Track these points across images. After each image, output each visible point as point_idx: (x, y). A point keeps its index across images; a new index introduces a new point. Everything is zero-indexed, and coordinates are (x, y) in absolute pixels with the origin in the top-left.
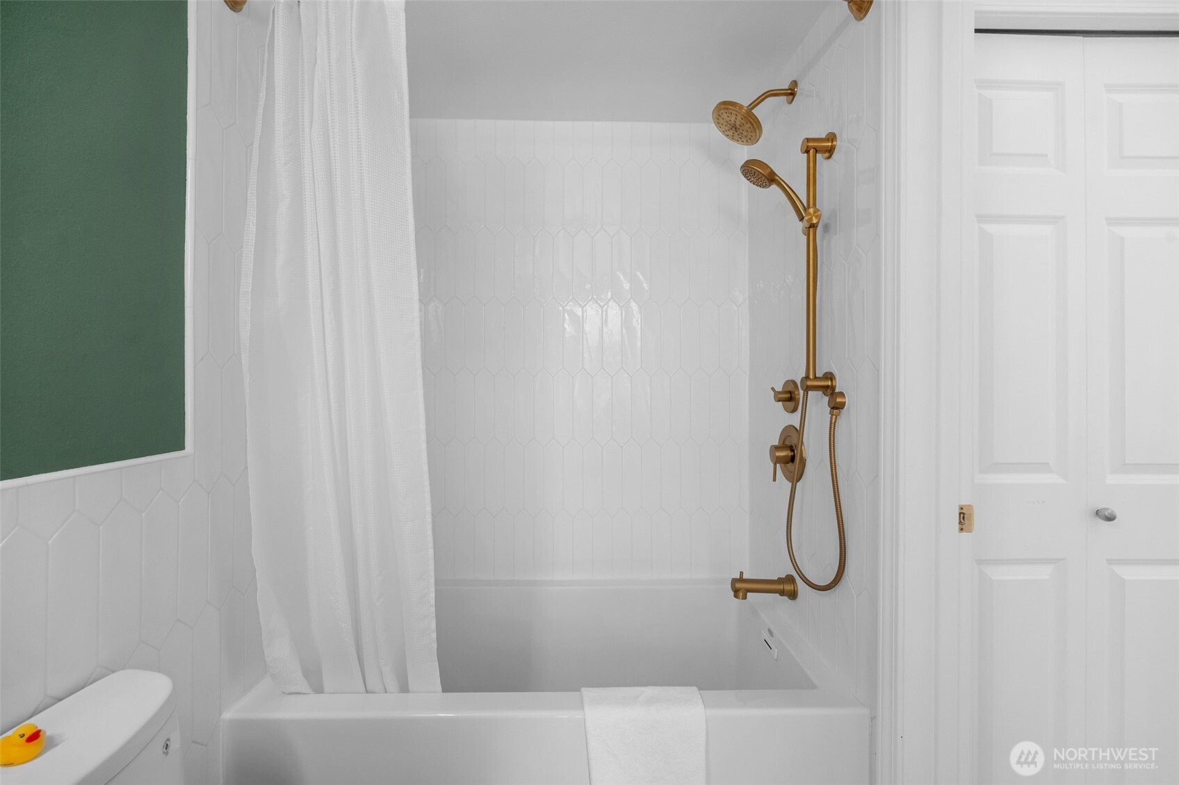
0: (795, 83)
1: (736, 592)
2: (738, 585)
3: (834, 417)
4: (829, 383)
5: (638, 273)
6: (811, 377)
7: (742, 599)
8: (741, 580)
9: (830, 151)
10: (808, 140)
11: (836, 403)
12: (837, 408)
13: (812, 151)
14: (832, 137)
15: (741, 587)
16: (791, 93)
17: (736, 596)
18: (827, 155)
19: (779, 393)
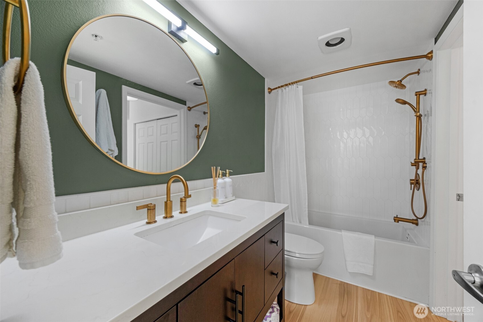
0: (419, 70)
1: (395, 220)
2: (395, 218)
3: (423, 170)
4: (423, 160)
5: (372, 127)
6: (417, 159)
7: (397, 222)
8: (397, 217)
9: (425, 94)
10: (416, 92)
11: (424, 166)
12: (425, 168)
13: (418, 95)
14: (426, 90)
15: (397, 219)
16: (418, 73)
17: (395, 221)
18: (424, 95)
19: (413, 163)
